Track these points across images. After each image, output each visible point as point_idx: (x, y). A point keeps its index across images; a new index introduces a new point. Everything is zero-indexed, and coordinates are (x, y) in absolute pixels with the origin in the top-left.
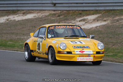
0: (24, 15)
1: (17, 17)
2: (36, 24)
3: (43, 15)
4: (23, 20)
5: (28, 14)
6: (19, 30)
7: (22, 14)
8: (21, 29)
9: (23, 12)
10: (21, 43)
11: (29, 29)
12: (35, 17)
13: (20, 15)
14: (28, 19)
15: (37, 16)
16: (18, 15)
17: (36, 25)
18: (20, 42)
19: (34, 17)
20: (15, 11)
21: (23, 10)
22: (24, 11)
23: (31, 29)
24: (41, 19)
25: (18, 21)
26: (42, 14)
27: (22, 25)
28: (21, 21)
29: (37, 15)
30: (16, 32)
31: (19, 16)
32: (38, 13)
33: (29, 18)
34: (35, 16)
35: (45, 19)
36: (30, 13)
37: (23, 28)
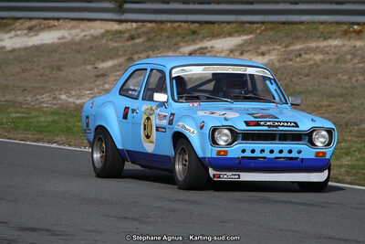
0: (31, 34)
1: (11, 38)
2: (64, 61)
3: (85, 36)
4: (25, 49)
5: (43, 29)
6: (12, 77)
7: (25, 32)
8: (18, 73)
9: (29, 24)
10: (14, 115)
11: (41, 76)
12: (63, 41)
13: (19, 32)
14: (43, 45)
15: (69, 38)
16: (13, 33)
17: (63, 63)
18: (12, 113)
19: (59, 39)
20: (5, 21)
21: (30, 19)
22: (34, 22)
23: (47, 73)
24: (78, 47)
25: (13, 50)
26: (82, 31)
27: (22, 62)
28: (19, 49)
29: (70, 34)
30: (5, 83)
31: (17, 35)
32: (72, 28)
33: (44, 42)
34: (63, 38)
35: (91, 47)
36: (50, 28)
37: (24, 71)
